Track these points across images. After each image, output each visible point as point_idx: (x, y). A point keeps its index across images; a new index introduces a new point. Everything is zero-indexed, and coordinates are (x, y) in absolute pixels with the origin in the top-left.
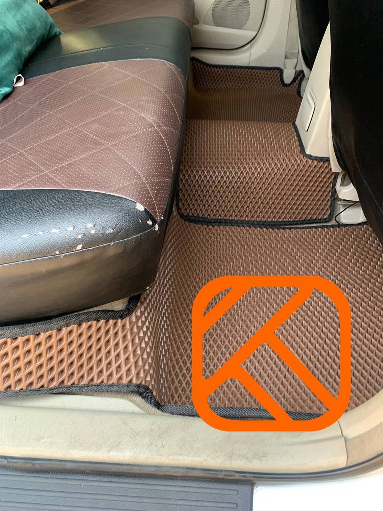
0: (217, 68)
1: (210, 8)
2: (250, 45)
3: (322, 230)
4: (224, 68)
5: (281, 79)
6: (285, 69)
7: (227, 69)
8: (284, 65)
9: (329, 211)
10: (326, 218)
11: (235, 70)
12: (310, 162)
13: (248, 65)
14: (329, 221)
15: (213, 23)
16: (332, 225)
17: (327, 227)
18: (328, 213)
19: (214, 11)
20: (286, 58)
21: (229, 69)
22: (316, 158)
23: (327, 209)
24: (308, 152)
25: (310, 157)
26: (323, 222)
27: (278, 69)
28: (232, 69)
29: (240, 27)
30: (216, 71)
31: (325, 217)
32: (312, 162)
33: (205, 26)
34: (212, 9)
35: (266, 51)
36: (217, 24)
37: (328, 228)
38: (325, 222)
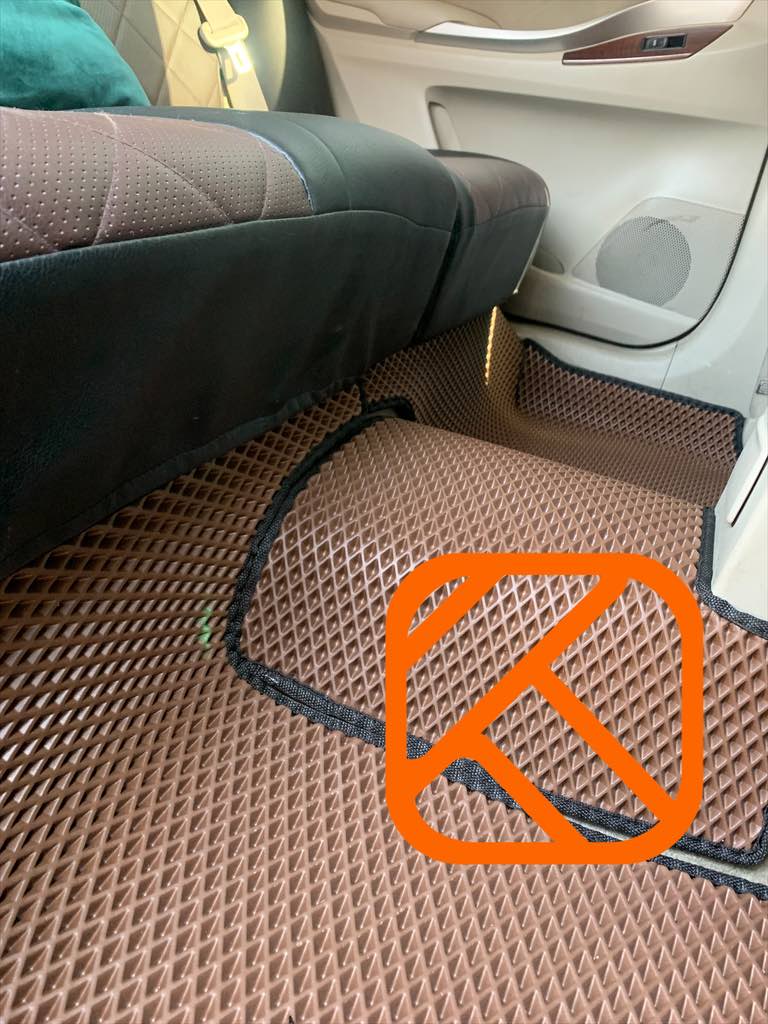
0: (579, 376)
1: (597, 245)
2: (673, 345)
3: (712, 889)
4: (595, 380)
5: (735, 440)
6: (753, 416)
7: (603, 382)
8: (751, 408)
9: (759, 829)
10: (740, 852)
11: (624, 389)
12: (719, 624)
13: (658, 387)
14: (750, 866)
15: (595, 278)
16: (760, 886)
17: (736, 884)
18: (753, 836)
19: (601, 254)
20: (757, 392)
21: (607, 384)
22: (743, 619)
23: (753, 818)
24: (718, 589)
25: (722, 607)
26: (724, 861)
27: (732, 413)
28: (616, 387)
29: (658, 301)
30: (577, 381)
31: (738, 844)
32: (726, 628)
33: (577, 280)
34: (599, 247)
35: (709, 365)
36: (604, 282)
37: (738, 892)
38: (737, 864)
